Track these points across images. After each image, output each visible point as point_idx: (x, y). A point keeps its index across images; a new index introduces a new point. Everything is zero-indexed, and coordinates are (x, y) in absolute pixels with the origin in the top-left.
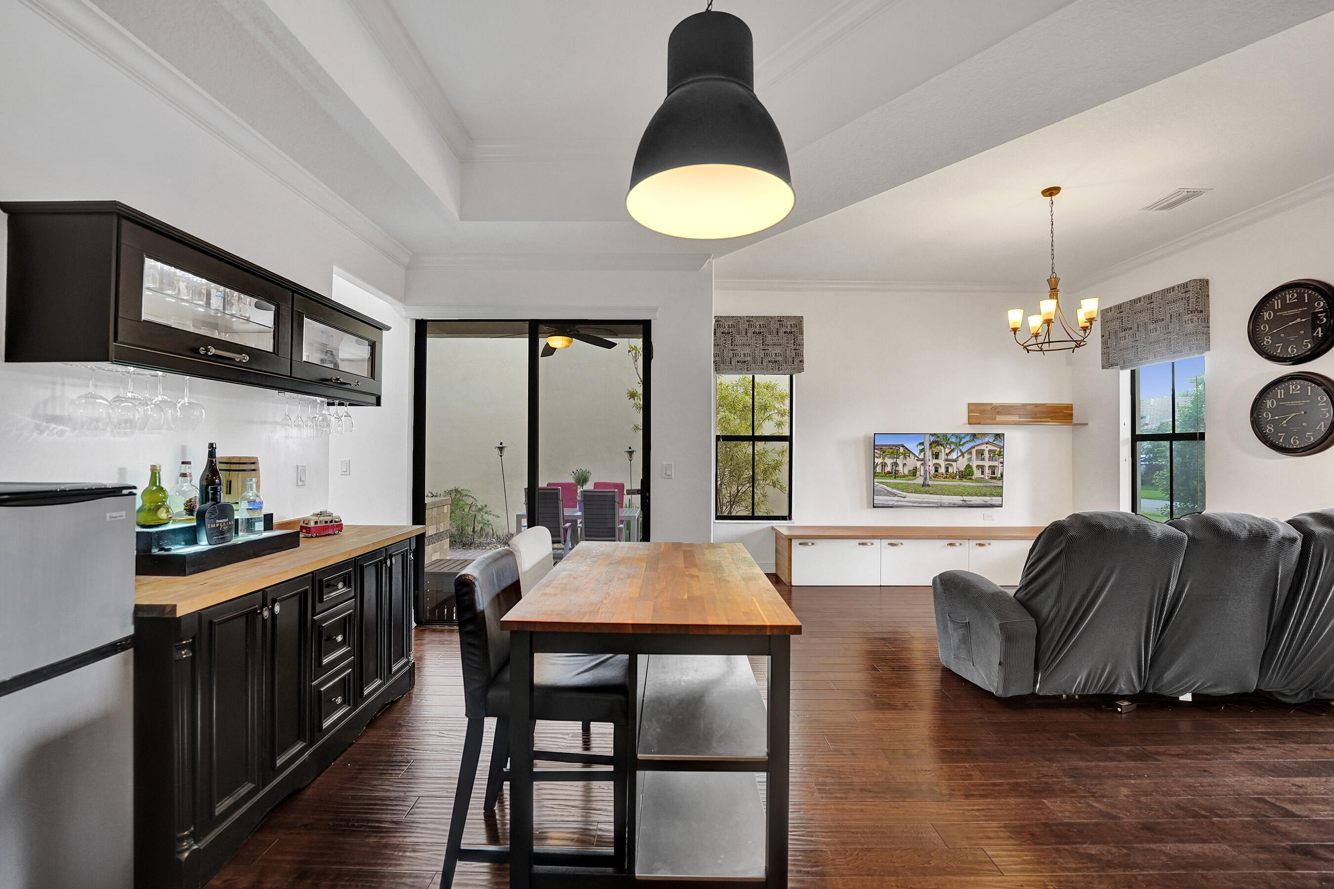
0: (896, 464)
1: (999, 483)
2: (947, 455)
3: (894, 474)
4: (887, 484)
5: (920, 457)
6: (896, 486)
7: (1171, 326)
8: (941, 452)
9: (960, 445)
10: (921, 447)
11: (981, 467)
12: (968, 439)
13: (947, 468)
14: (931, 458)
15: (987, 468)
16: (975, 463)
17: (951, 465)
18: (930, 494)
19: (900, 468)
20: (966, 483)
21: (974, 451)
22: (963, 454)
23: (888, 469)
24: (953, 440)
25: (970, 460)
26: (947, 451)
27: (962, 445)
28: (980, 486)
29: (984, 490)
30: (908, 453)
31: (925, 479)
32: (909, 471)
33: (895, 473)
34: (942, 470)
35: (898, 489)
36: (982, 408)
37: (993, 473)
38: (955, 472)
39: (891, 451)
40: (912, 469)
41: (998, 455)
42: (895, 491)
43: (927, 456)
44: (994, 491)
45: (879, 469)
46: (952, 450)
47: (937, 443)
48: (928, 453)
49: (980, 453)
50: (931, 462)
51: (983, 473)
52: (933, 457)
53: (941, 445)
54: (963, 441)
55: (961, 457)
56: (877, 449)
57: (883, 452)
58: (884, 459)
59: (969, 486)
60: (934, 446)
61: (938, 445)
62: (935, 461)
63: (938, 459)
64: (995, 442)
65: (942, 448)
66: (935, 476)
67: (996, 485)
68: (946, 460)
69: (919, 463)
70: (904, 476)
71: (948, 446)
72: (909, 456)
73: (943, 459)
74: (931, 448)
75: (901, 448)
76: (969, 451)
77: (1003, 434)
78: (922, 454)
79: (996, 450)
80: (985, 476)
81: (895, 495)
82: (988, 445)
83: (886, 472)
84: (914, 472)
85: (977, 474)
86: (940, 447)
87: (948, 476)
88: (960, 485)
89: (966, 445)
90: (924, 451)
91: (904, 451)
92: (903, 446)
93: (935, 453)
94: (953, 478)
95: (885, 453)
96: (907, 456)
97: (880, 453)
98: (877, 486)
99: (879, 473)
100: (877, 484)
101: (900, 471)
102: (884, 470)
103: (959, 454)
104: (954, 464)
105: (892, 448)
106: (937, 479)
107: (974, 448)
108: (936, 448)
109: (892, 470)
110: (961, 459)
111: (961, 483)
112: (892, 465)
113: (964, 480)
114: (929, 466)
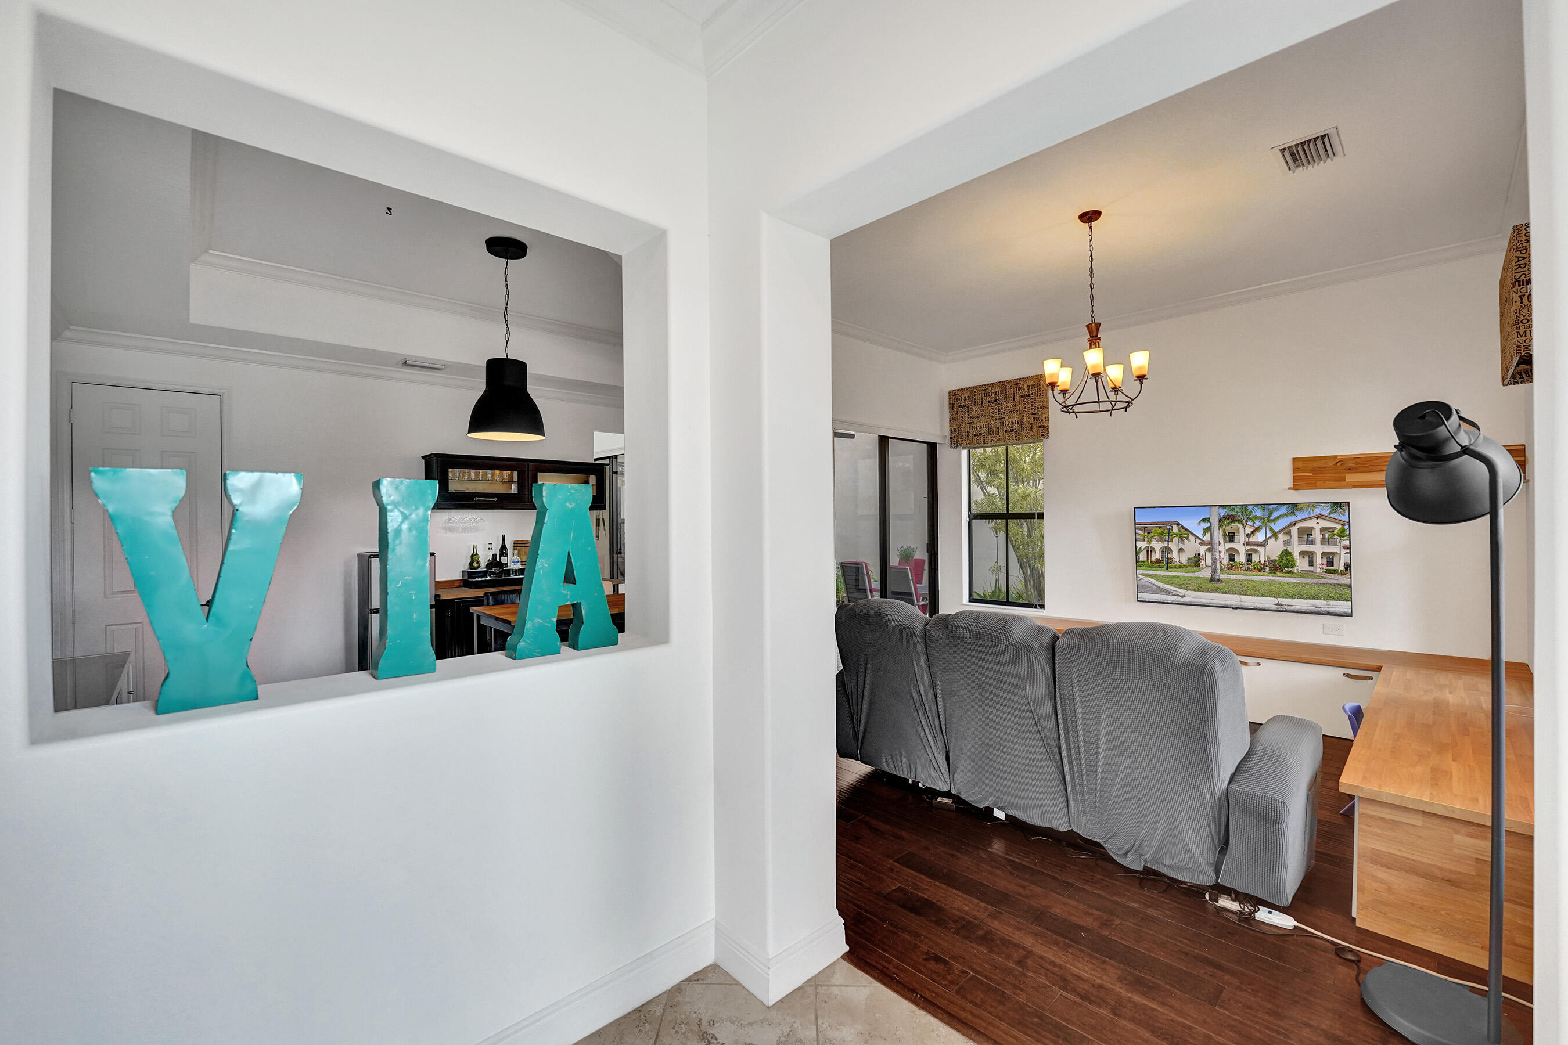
0: (1168, 549)
1: (1344, 580)
2: (1248, 535)
3: (1166, 563)
4: (1156, 577)
5: (1204, 539)
6: (1169, 581)
8: (1238, 532)
9: (1269, 521)
10: (1207, 525)
11: (1309, 555)
12: (1283, 510)
13: (1250, 556)
14: (1222, 541)
15: (1319, 556)
16: (1296, 548)
17: (1256, 551)
18: (1222, 593)
19: (1175, 555)
20: (1283, 578)
21: (1294, 530)
22: (1275, 535)
23: (1157, 556)
24: (1258, 513)
25: (1287, 543)
26: (1249, 530)
27: (1273, 521)
28: (1307, 584)
29: (1315, 590)
30: (1185, 533)
31: (1214, 571)
32: (1189, 559)
33: (1168, 563)
34: (1241, 558)
35: (1172, 584)
36: (1316, 464)
37: (1331, 563)
38: (1263, 562)
39: (1160, 531)
40: (1193, 556)
41: (1339, 536)
42: (1167, 587)
43: (1215, 537)
44: (1333, 592)
45: (1143, 557)
46: (1257, 529)
47: (1232, 519)
48: (1218, 536)
49: (1306, 534)
50: (1223, 548)
51: (1311, 563)
52: (1225, 539)
53: (1239, 521)
54: (1275, 515)
55: (1273, 540)
56: (1139, 529)
57: (1149, 533)
58: (1149, 542)
59: (1289, 583)
60: (1226, 522)
61: (1233, 521)
62: (1229, 545)
63: (1233, 541)
64: (1331, 516)
65: (1240, 526)
66: (1230, 567)
67: (1336, 582)
68: (1248, 544)
69: (1203, 549)
70: (1181, 567)
71: (1250, 523)
72: (1187, 538)
73: (1242, 541)
74: (1221, 526)
75: (1175, 526)
76: (1286, 531)
77: (1348, 503)
78: (1208, 535)
79: (1335, 528)
80: (1316, 568)
81: (1168, 592)
82: (1319, 520)
83: (1153, 560)
84: (1196, 561)
85: (1301, 564)
86: (1237, 524)
87: (1251, 566)
88: (1271, 581)
89: (1280, 521)
90: (1211, 531)
91: (1179, 531)
92: (1178, 524)
93: (1229, 533)
94: (1260, 571)
95: (1152, 535)
96: (1185, 537)
97: (1146, 534)
98: (1142, 579)
99: (1144, 562)
100: (1141, 577)
101: (1174, 560)
102: (1151, 558)
103: (1269, 534)
104: (1261, 549)
105: (1161, 527)
106: (1233, 571)
107: (1294, 525)
108: (1230, 527)
109: (1162, 558)
110: (1272, 541)
111: (1273, 578)
112: (1163, 551)
113: (1279, 574)
114: (1220, 552)
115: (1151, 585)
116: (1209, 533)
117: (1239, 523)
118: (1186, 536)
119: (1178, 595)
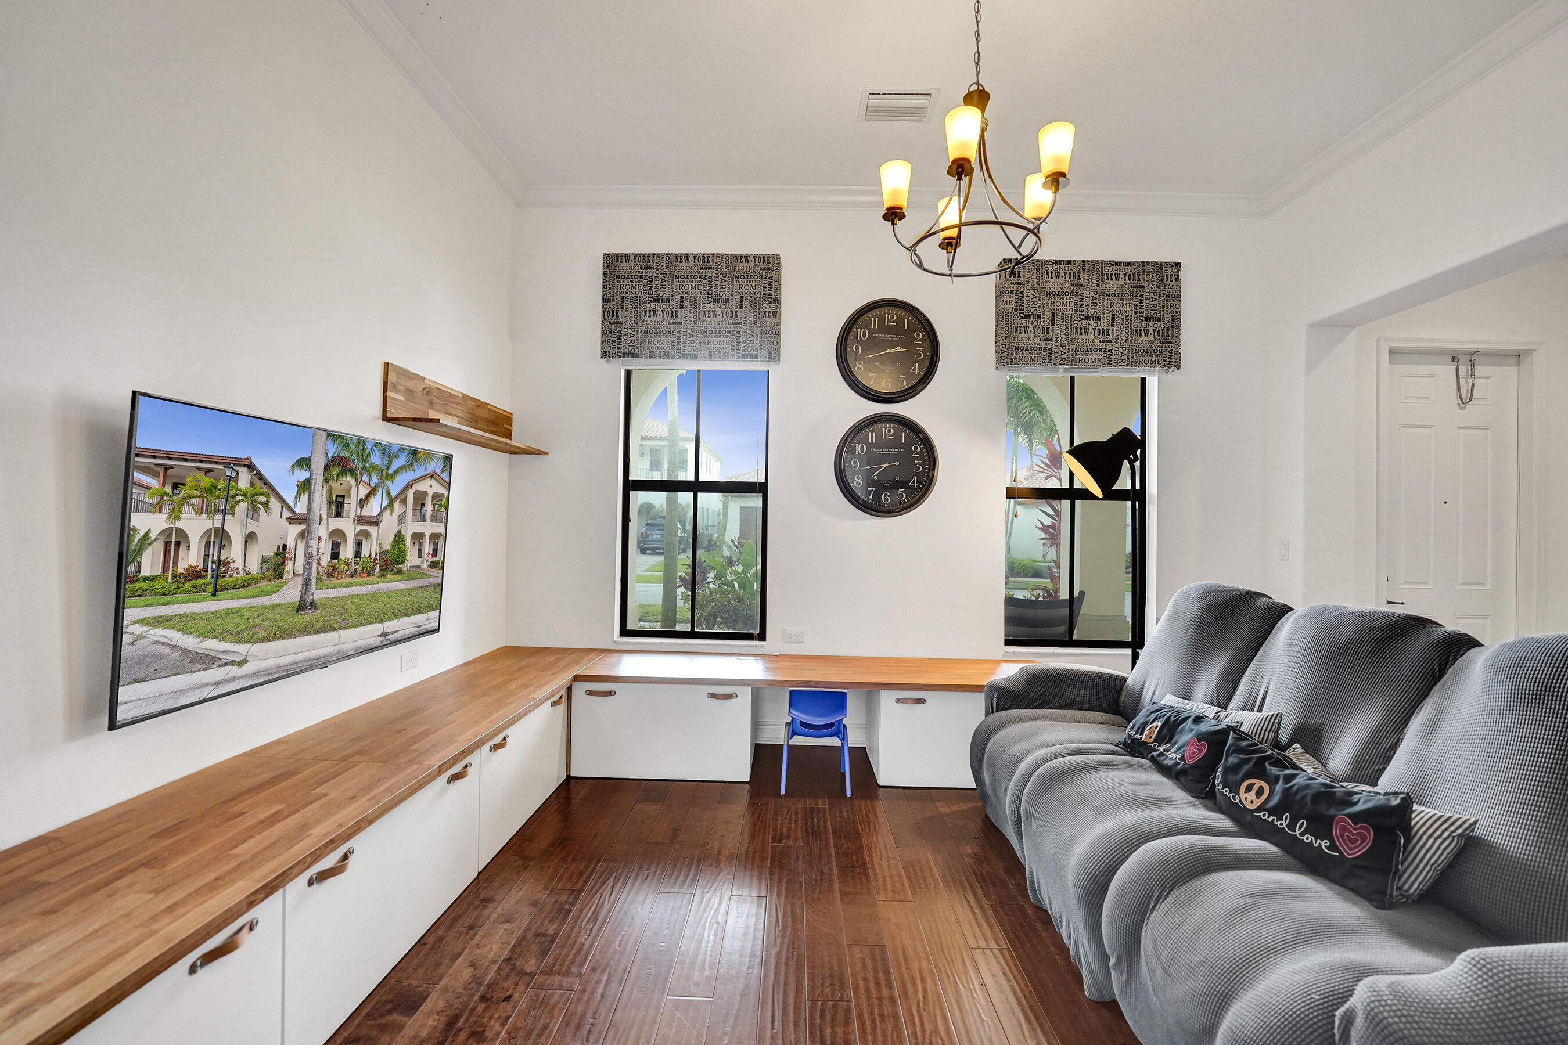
0: (221, 537)
1: (439, 576)
2: (362, 503)
3: (212, 577)
4: (182, 624)
5: (297, 510)
6: (212, 626)
7: (741, 315)
8: (349, 496)
9: (387, 476)
10: (302, 475)
11: (418, 539)
12: (403, 458)
13: (359, 544)
14: (324, 516)
15: (427, 539)
16: (409, 528)
17: (367, 535)
18: (318, 631)
19: (235, 552)
20: (395, 584)
21: (410, 494)
22: (391, 505)
23: (191, 557)
24: (376, 459)
25: (402, 519)
26: (363, 491)
27: (391, 477)
28: (413, 589)
29: (419, 598)
30: (261, 492)
31: (307, 584)
32: (264, 560)
33: (217, 575)
34: (348, 551)
35: (221, 635)
36: (407, 382)
37: (434, 552)
38: (373, 556)
39: (206, 481)
40: (270, 552)
41: (443, 508)
42: (212, 645)
43: (315, 506)
44: (434, 596)
46: (373, 491)
47: (342, 464)
48: (321, 502)
49: (420, 502)
50: (324, 527)
51: (420, 553)
52: (329, 510)
53: (352, 472)
54: (396, 464)
55: (388, 512)
57: (176, 486)
58: (175, 514)
59: (397, 592)
60: (335, 471)
61: (343, 470)
62: (335, 524)
63: (340, 515)
64: (439, 476)
65: (353, 482)
66: (332, 572)
67: (436, 580)
68: (359, 520)
69: (292, 533)
70: (247, 583)
71: (365, 478)
72: (266, 505)
73: (352, 516)
74: (326, 480)
75: (244, 473)
76: (402, 496)
77: (452, 457)
78: (305, 498)
79: (441, 495)
80: (422, 562)
81: (208, 661)
82: (433, 482)
83: (181, 569)
84: (276, 565)
85: (411, 556)
86: (347, 476)
87: (362, 569)
88: (378, 590)
89: (399, 477)
90: (309, 489)
91: (252, 484)
92: (251, 467)
93: (337, 496)
94: (369, 574)
95: (184, 492)
96: (261, 503)
97: (168, 489)
98: (141, 637)
99: (153, 579)
100: (138, 629)
101: (232, 565)
102: (176, 564)
103: (385, 503)
104: (372, 530)
105: (211, 470)
106: (335, 581)
107: (412, 485)
108: (339, 482)
109: (205, 561)
110: (386, 515)
111: (382, 585)
112: (208, 543)
113: (389, 576)
114: (320, 538)
115: (166, 651)
116: (307, 495)
117: (352, 475)
118: (263, 499)
119: (232, 663)
